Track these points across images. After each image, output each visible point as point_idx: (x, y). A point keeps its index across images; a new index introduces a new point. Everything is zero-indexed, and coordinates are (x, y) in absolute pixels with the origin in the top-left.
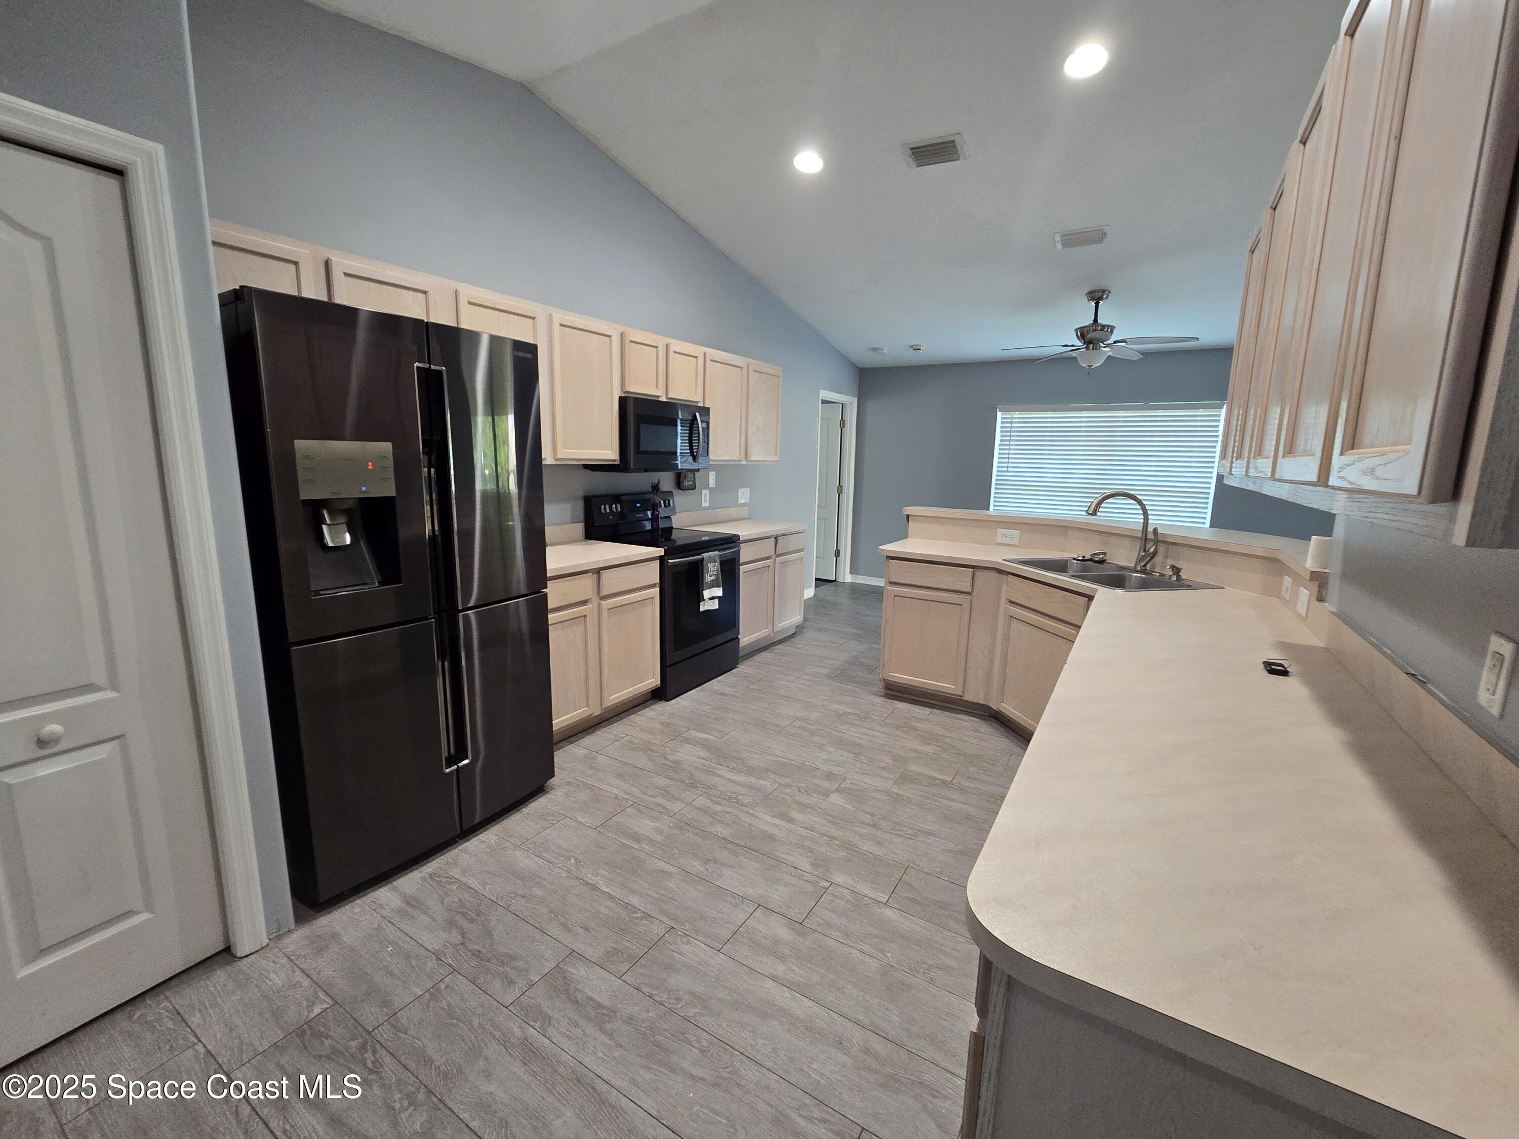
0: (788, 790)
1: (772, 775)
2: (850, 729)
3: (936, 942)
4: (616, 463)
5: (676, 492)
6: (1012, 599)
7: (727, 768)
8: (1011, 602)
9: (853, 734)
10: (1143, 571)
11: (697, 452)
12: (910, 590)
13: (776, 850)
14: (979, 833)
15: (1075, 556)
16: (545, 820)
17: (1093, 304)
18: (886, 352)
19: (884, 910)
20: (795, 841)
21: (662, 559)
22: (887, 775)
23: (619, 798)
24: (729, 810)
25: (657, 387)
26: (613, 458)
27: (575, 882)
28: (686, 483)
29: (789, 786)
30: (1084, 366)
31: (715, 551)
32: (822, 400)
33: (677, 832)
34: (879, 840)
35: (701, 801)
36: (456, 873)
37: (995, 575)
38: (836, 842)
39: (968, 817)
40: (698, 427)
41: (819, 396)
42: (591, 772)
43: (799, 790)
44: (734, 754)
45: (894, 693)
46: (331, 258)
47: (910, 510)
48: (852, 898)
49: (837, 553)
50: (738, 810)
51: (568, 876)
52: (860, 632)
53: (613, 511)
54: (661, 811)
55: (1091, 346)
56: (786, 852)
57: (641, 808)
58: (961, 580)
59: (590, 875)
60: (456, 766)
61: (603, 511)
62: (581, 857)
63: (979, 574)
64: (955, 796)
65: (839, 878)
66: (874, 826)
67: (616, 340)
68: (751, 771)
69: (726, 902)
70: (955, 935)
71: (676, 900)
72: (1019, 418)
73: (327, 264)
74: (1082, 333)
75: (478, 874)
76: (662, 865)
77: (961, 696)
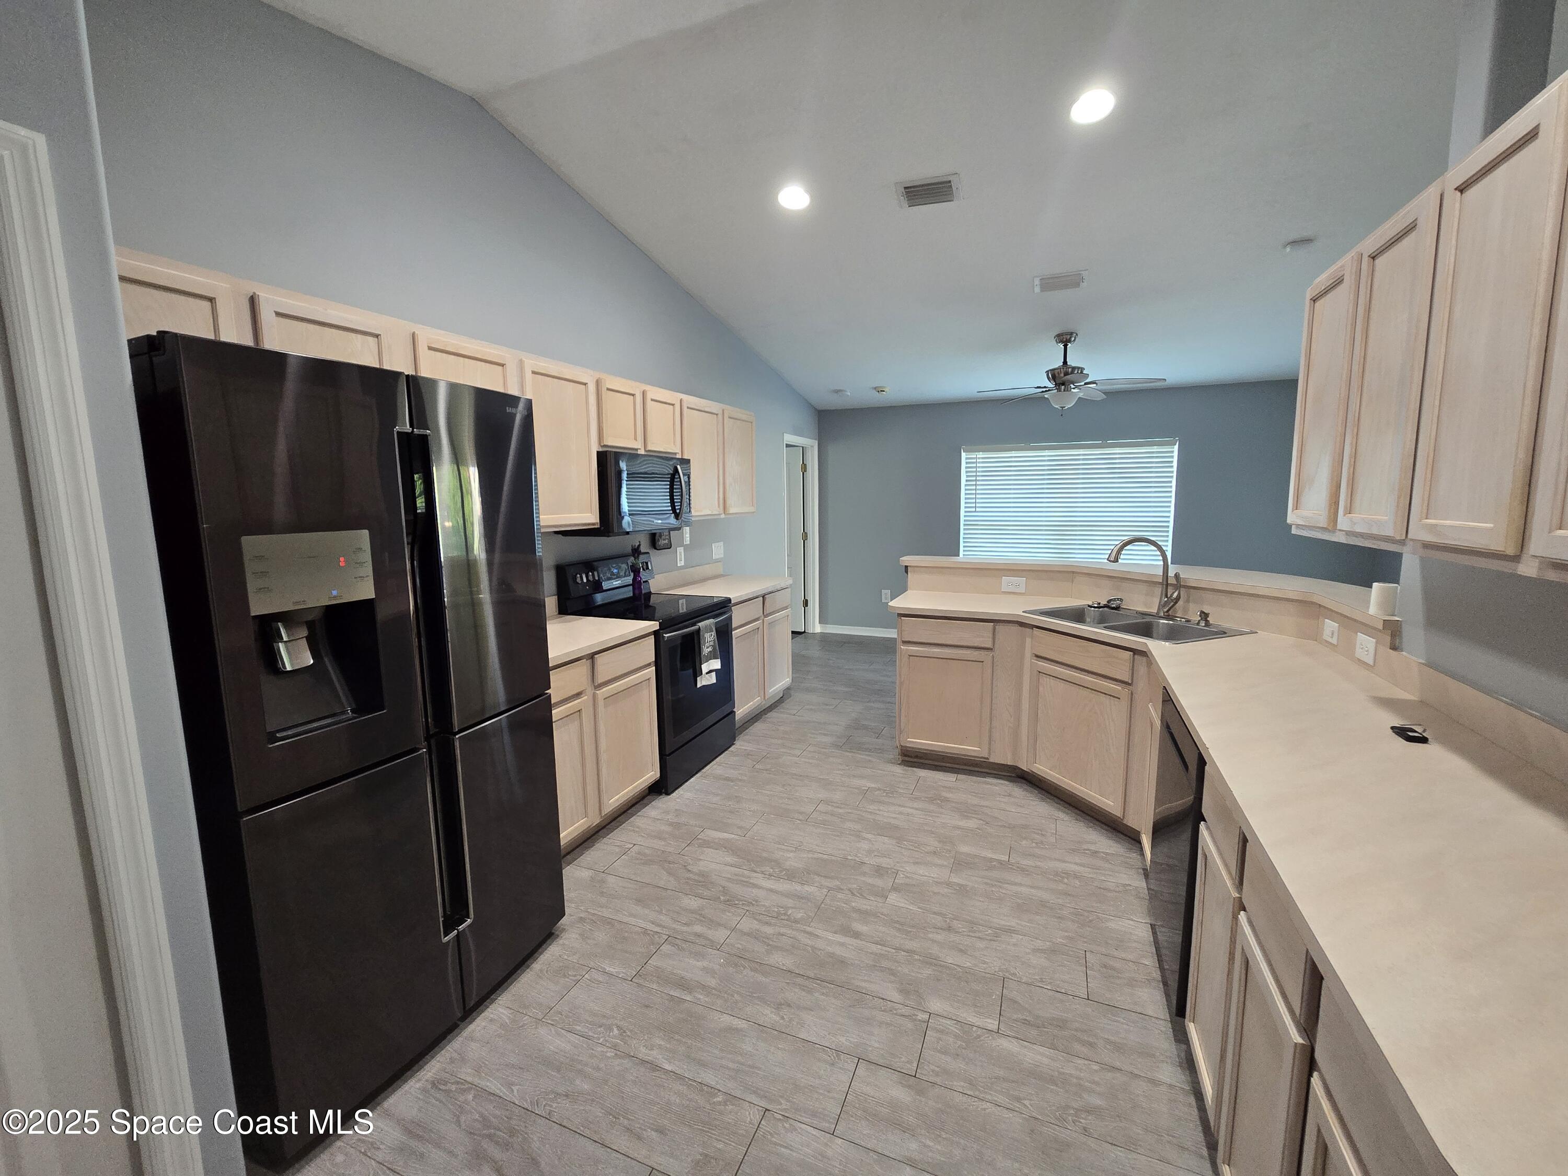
0: (840, 896)
1: (817, 878)
2: (881, 808)
3: (1071, 1075)
4: (596, 527)
5: (653, 552)
6: (1038, 654)
7: (763, 876)
8: (1037, 656)
9: (886, 814)
10: (1168, 617)
11: (680, 509)
12: (926, 649)
13: (854, 979)
14: (1061, 922)
15: (1090, 603)
16: (565, 976)
17: (1062, 346)
18: (849, 394)
19: (999, 1041)
20: (871, 963)
21: (656, 633)
22: (939, 862)
23: (649, 932)
24: (783, 930)
25: (636, 439)
26: (593, 521)
27: (627, 1063)
28: (662, 542)
29: (839, 889)
30: (1057, 407)
31: (708, 618)
32: (786, 444)
33: (731, 970)
34: (961, 946)
35: (747, 924)
36: (466, 1073)
37: (1016, 628)
38: (916, 957)
39: (1043, 903)
40: (680, 481)
41: (783, 440)
42: (603, 900)
43: (853, 894)
44: (765, 855)
45: (911, 760)
46: (257, 293)
47: (907, 560)
48: (960, 1030)
49: (806, 603)
50: (793, 930)
51: (616, 1054)
52: (851, 690)
53: (590, 581)
54: (703, 944)
55: (1063, 387)
56: (866, 978)
57: (678, 942)
58: (981, 636)
59: (643, 1050)
60: (456, 931)
61: (579, 580)
62: (623, 1024)
63: (1000, 628)
64: (1019, 879)
65: (936, 1005)
66: (949, 929)
67: (592, 387)
68: (791, 875)
69: (819, 1060)
70: (1086, 1062)
71: (759, 1069)
72: (983, 458)
73: (253, 301)
74: (1053, 375)
75: (498, 1070)
76: (726, 1020)
77: (987, 759)
